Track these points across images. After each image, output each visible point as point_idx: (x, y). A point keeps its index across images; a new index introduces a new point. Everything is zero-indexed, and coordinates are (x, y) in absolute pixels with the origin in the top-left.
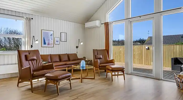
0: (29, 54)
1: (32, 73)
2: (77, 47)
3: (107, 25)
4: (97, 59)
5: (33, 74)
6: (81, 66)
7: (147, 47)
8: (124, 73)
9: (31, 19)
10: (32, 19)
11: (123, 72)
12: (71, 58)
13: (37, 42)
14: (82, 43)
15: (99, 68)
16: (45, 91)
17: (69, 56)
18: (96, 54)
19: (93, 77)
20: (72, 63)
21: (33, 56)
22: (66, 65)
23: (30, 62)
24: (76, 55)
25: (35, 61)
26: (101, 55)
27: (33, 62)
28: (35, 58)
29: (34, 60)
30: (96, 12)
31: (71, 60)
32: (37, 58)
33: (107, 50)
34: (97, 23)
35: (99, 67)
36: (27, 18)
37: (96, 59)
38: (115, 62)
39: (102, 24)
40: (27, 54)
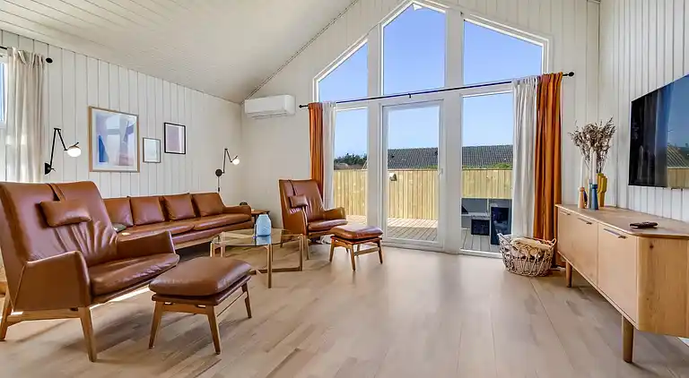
0: (56, 198)
1: (88, 280)
2: (219, 173)
3: (316, 111)
4: (295, 208)
5: (92, 283)
6: (258, 233)
7: (392, 175)
8: (379, 246)
9: (44, 60)
10: (49, 60)
11: (378, 243)
12: (204, 209)
13: (74, 153)
14: (236, 162)
15: (307, 234)
16: (151, 346)
17: (197, 200)
18: (290, 194)
19: (297, 265)
20: (211, 223)
21: (74, 207)
22: (192, 230)
23: (64, 232)
24: (216, 197)
25: (84, 227)
26: (302, 195)
27: (74, 228)
28: (84, 214)
29: (77, 222)
30: (280, 69)
31: (205, 214)
32: (91, 216)
33: (318, 181)
34: (287, 102)
35: (308, 231)
36: (24, 54)
37: (291, 207)
38: (347, 217)
39: (301, 106)
40: (46, 198)
